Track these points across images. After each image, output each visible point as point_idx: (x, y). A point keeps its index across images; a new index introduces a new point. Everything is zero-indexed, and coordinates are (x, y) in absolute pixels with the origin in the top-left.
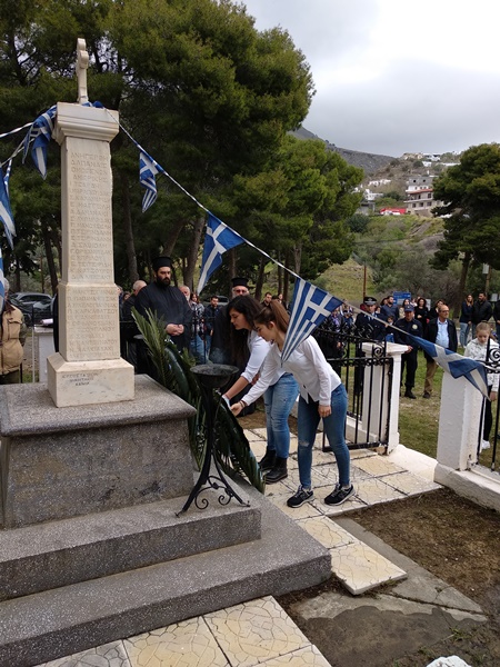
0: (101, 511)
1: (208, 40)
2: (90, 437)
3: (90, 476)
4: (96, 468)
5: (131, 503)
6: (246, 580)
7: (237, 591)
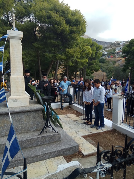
1: (58, 12)
2: (16, 115)
4: (18, 123)
6: (55, 151)
7: (53, 154)
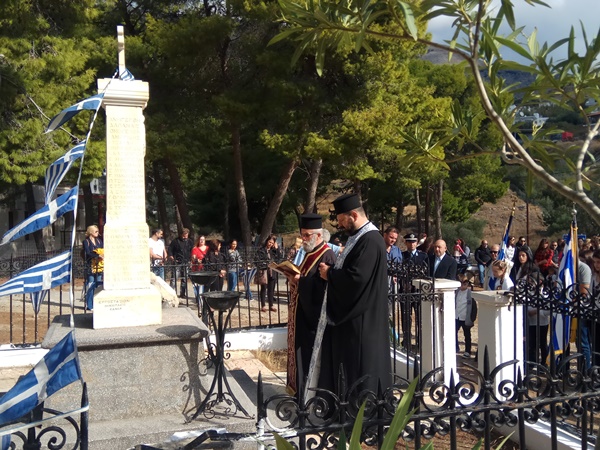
0: (124, 418)
3: (115, 387)
4: (121, 380)
5: (150, 413)
